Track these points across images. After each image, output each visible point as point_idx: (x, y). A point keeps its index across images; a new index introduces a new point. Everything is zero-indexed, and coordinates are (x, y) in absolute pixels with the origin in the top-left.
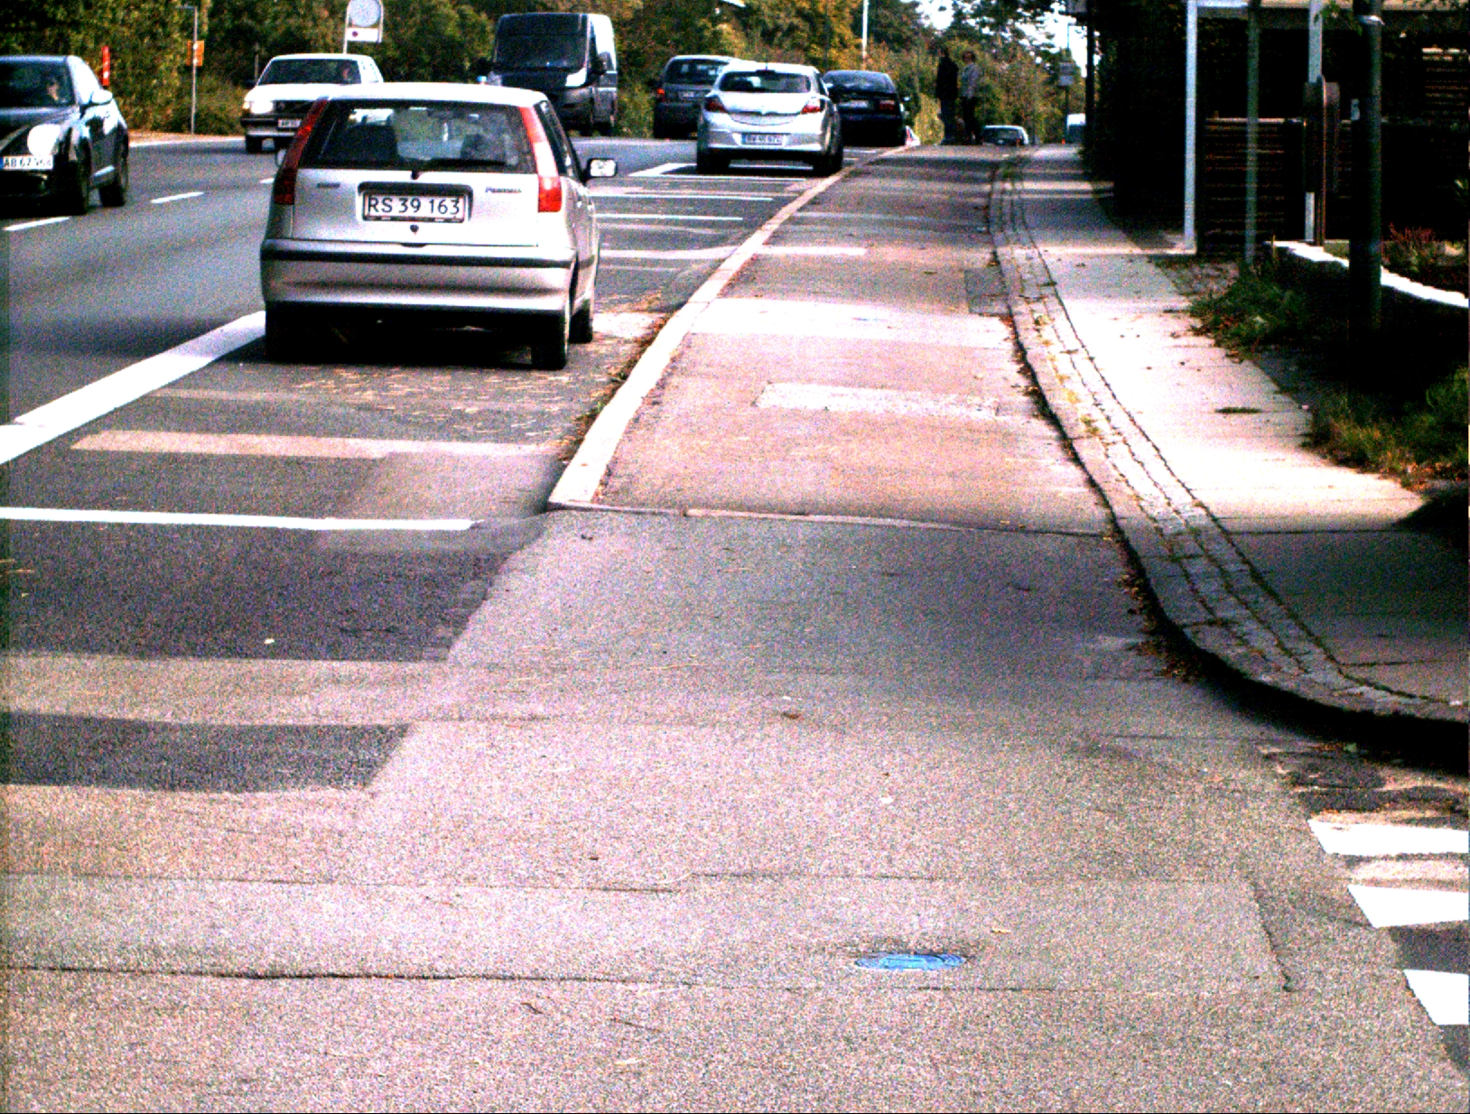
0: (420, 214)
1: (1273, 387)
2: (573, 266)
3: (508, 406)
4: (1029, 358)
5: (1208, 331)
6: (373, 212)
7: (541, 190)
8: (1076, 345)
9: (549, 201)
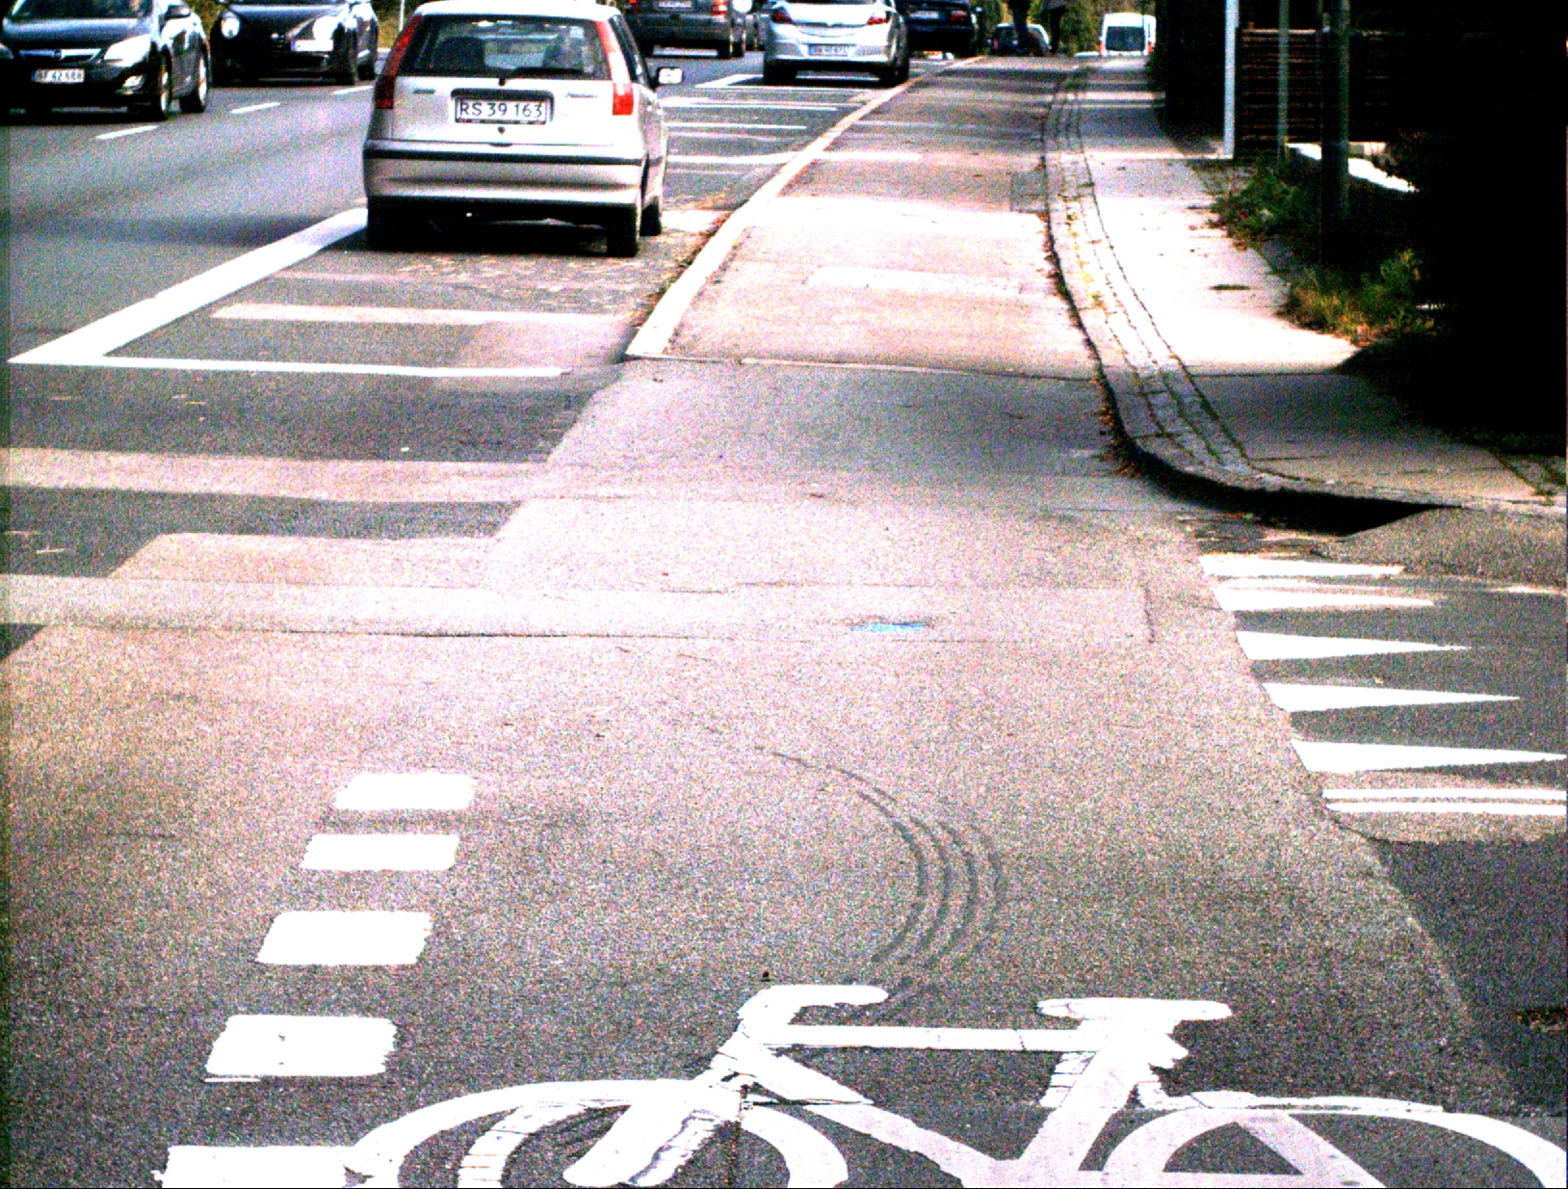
0: (505, 118)
1: (1268, 269)
2: (643, 164)
3: (588, 286)
4: (1056, 248)
5: (1223, 224)
6: (464, 116)
7: (615, 96)
8: (1101, 236)
9: (623, 105)
